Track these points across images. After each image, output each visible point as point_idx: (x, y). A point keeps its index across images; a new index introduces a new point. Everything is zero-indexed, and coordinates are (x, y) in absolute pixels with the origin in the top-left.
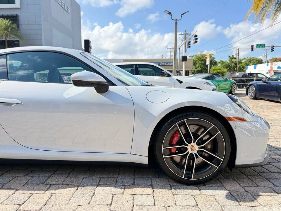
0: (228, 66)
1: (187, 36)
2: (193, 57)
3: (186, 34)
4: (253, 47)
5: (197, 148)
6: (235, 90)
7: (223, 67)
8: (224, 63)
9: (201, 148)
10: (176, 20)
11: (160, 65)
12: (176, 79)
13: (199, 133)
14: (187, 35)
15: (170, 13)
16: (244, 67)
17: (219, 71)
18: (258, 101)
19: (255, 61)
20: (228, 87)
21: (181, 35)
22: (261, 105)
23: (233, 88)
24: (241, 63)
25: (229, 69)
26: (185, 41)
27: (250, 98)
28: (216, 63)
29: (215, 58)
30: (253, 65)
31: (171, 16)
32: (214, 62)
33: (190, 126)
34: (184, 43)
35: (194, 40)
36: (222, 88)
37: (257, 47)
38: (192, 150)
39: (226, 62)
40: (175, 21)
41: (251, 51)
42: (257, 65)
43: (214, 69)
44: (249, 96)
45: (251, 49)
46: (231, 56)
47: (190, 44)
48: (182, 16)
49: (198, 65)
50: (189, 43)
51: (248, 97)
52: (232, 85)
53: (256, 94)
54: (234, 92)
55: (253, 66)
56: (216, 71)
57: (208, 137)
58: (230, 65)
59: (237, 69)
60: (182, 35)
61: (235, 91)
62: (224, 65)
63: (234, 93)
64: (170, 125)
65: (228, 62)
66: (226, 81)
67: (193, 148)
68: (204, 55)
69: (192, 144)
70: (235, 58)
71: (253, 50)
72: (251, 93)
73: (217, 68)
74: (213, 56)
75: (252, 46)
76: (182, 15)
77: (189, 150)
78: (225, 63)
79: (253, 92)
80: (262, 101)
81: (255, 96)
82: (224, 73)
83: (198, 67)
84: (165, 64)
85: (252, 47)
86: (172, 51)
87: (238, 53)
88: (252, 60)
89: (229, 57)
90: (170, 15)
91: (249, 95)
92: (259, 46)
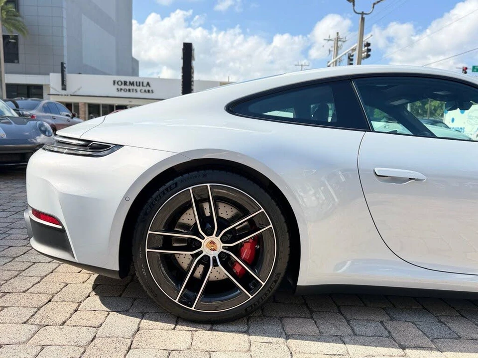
1: (340, 43)
4: (467, 71)
10: (363, 13)
14: (340, 40)
21: (328, 40)
31: (354, 5)
35: (364, 53)
37: (473, 71)
40: (360, 16)
47: (352, 60)
48: (373, 7)
50: (351, 58)
60: (331, 40)
76: (374, 4)
85: (464, 70)
90: (352, 3)
92: (476, 69)
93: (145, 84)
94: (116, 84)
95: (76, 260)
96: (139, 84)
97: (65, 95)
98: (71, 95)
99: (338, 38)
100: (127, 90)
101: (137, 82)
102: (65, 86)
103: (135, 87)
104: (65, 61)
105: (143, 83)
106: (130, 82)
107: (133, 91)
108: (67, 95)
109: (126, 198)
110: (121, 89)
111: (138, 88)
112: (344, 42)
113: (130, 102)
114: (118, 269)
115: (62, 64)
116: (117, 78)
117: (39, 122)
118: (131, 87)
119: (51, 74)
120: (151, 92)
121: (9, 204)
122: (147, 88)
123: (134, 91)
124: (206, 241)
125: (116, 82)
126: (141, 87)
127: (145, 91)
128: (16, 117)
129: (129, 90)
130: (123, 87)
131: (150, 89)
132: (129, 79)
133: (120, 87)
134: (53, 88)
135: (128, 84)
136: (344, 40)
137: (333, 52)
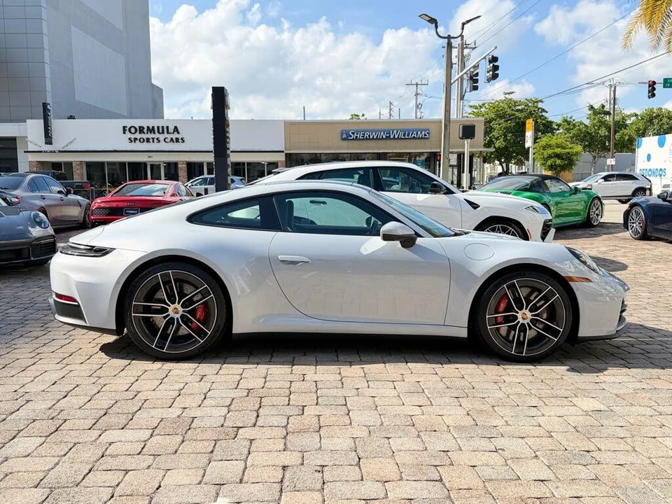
0: (585, 136)
1: (466, 52)
2: (481, 107)
3: (462, 45)
4: (655, 86)
5: (529, 315)
6: (598, 215)
7: (572, 138)
8: (574, 125)
9: (535, 315)
10: (449, 37)
11: (392, 137)
12: (465, 200)
13: (532, 298)
14: (466, 47)
15: (433, 21)
16: (631, 141)
17: (558, 150)
18: (650, 245)
19: (665, 120)
20: (580, 207)
22: (655, 253)
23: (595, 209)
24: (625, 126)
25: (589, 146)
26: (461, 74)
27: (633, 236)
28: (548, 127)
29: (547, 112)
30: (655, 134)
31: (436, 27)
32: (544, 125)
33: (522, 289)
34: (457, 80)
35: (488, 72)
36: (567, 209)
37: (665, 86)
38: (524, 319)
39: (581, 123)
40: (446, 41)
41: (649, 97)
42: (667, 135)
43: (544, 143)
44: (631, 231)
45: (649, 92)
46: (596, 106)
47: (476, 81)
49: (495, 134)
50: (474, 78)
51: (628, 234)
52: (591, 203)
53: (646, 226)
54: (597, 220)
55: (657, 138)
56: (550, 151)
57: (542, 302)
58: (591, 134)
59: (610, 145)
61: (600, 217)
62: (573, 132)
63: (595, 224)
64: (497, 287)
65: (587, 122)
66: (575, 194)
67: (524, 316)
68: (515, 102)
69: (524, 311)
70: (608, 113)
71: (653, 95)
72: (635, 225)
73: (553, 142)
74: (540, 105)
75: (652, 85)
76: (464, 24)
77: (520, 319)
78: (578, 127)
79: (640, 223)
80: (661, 243)
81: (645, 232)
82: (575, 158)
83: (497, 139)
84: (404, 135)
85: (650, 86)
86: (419, 91)
87: (612, 96)
88: (656, 117)
89: (591, 108)
90: (434, 24)
91: (630, 228)
92: (671, 83)
93: (171, 130)
94: (127, 132)
95: (88, 325)
96: (162, 130)
97: (51, 152)
98: (59, 151)
99: (462, 44)
100: (144, 141)
101: (158, 127)
102: (51, 138)
103: (157, 135)
104: (49, 100)
105: (167, 127)
106: (148, 127)
107: (153, 142)
108: (54, 152)
109: (118, 282)
110: (136, 139)
111: (162, 137)
112: (474, 49)
113: (150, 157)
114: (115, 328)
115: (45, 105)
116: (129, 123)
117: (33, 213)
118: (150, 136)
119: (27, 121)
120: (180, 140)
121: (16, 302)
122: (175, 136)
123: (155, 140)
124: (171, 308)
125: (127, 129)
126: (166, 135)
127: (172, 140)
128: (4, 207)
129: (148, 140)
130: (138, 135)
131: (179, 136)
132: (146, 123)
133: (133, 136)
134: (31, 142)
135: (145, 130)
136: (474, 46)
137: (457, 65)
